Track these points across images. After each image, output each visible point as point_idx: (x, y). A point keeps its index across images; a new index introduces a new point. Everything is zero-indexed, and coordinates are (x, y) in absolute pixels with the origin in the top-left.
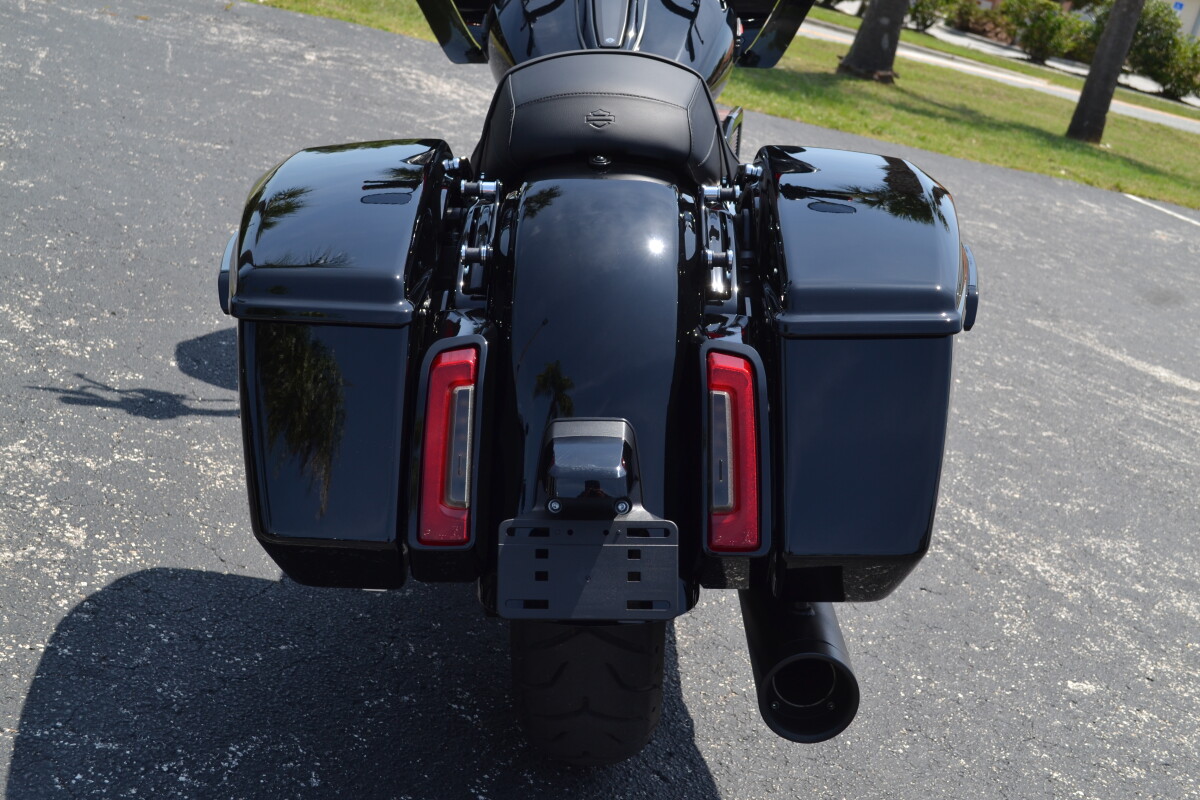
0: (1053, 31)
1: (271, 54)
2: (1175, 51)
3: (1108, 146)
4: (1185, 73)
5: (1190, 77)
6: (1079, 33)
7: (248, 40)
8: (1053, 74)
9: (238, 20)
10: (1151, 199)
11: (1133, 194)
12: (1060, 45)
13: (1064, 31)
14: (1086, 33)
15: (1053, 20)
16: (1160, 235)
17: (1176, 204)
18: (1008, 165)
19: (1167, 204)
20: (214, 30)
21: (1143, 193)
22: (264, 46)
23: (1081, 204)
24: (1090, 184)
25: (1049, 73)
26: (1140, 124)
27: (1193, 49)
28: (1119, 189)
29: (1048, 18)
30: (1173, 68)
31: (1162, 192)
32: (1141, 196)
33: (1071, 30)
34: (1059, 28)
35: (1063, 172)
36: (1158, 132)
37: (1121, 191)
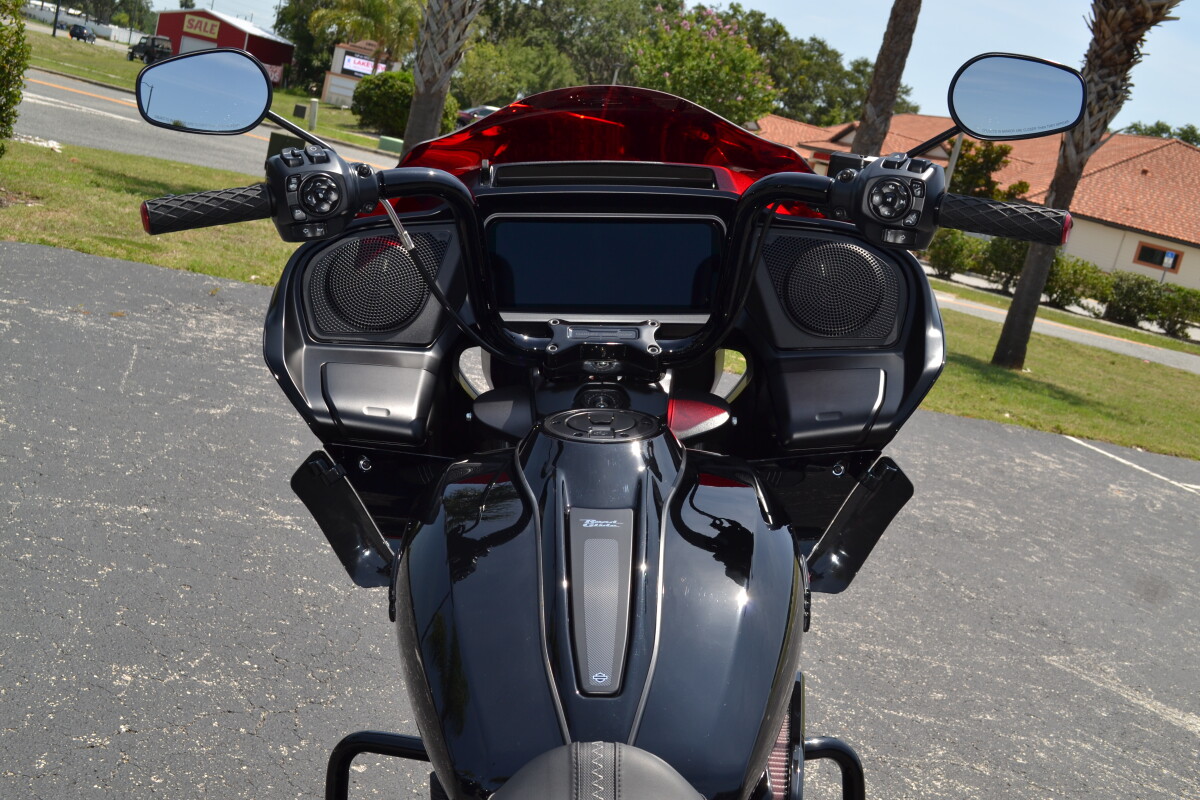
0: (956, 252)
1: (247, 351)
2: (1059, 268)
3: (1029, 371)
4: (1068, 286)
5: (1071, 289)
6: (977, 253)
7: (225, 333)
8: (958, 288)
9: (222, 307)
10: (1089, 439)
11: (1073, 436)
12: (963, 263)
13: (965, 252)
14: (983, 253)
15: (956, 243)
16: (1116, 491)
17: (1111, 442)
18: (959, 412)
19: (1107, 444)
20: (192, 323)
21: (1081, 433)
22: (242, 339)
23: (1035, 456)
24: (1035, 427)
25: (955, 287)
26: (1043, 339)
27: (1073, 267)
28: (1059, 430)
29: (953, 242)
30: (1057, 282)
31: (1096, 431)
32: (1080, 437)
33: (971, 251)
34: (962, 250)
35: (1007, 415)
36: (1059, 346)
37: (1061, 433)
